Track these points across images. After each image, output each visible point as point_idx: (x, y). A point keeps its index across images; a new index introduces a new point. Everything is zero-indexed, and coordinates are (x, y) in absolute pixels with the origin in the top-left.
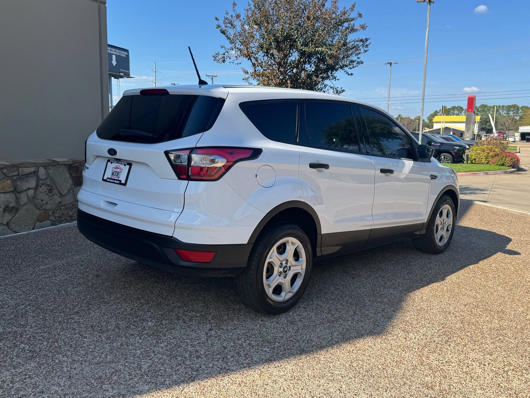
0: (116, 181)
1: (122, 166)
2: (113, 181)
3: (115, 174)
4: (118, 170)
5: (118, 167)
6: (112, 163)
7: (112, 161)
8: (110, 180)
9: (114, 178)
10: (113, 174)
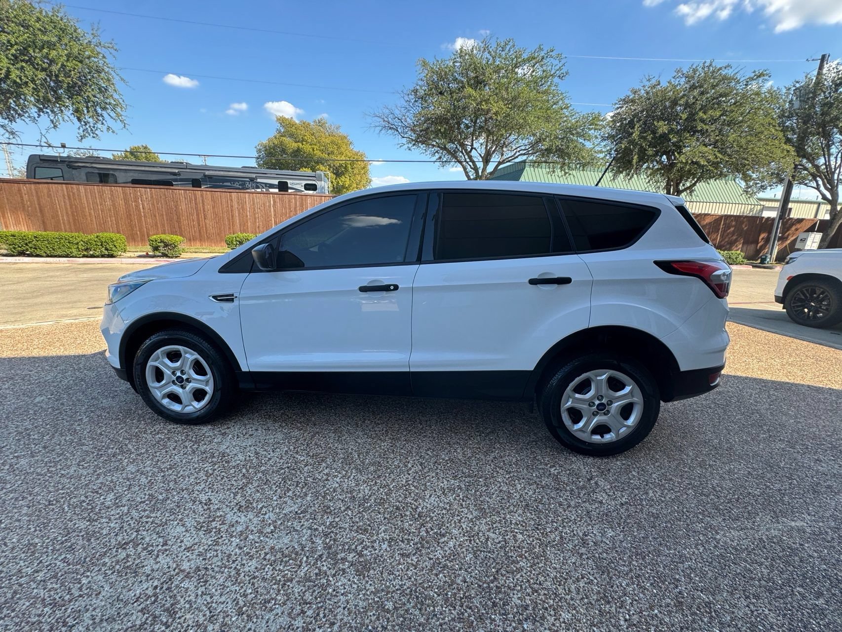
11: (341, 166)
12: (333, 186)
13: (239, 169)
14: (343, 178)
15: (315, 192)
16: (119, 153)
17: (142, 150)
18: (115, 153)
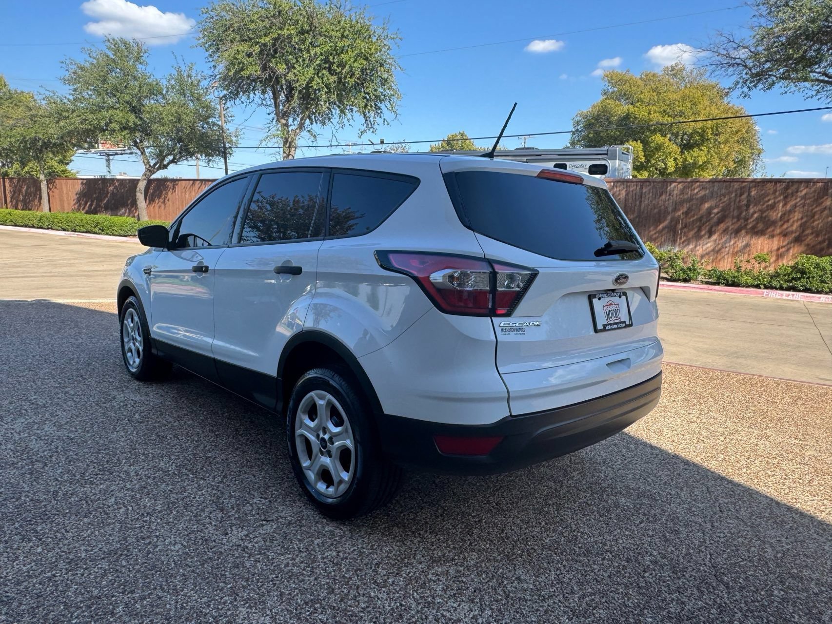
0: (619, 325)
1: (616, 300)
2: (616, 326)
3: (613, 314)
4: (613, 308)
5: (610, 302)
6: (599, 299)
7: (600, 296)
8: (610, 327)
9: (612, 322)
10: (608, 315)
11: (695, 131)
12: (677, 164)
13: (511, 151)
14: (695, 152)
15: (604, 176)
16: (437, 143)
17: (459, 137)
18: (433, 144)
